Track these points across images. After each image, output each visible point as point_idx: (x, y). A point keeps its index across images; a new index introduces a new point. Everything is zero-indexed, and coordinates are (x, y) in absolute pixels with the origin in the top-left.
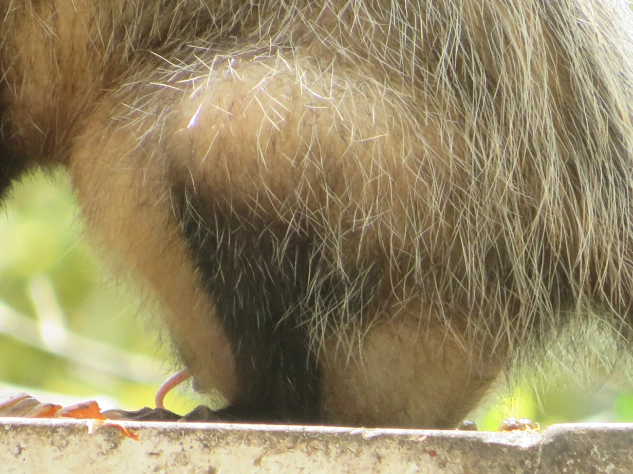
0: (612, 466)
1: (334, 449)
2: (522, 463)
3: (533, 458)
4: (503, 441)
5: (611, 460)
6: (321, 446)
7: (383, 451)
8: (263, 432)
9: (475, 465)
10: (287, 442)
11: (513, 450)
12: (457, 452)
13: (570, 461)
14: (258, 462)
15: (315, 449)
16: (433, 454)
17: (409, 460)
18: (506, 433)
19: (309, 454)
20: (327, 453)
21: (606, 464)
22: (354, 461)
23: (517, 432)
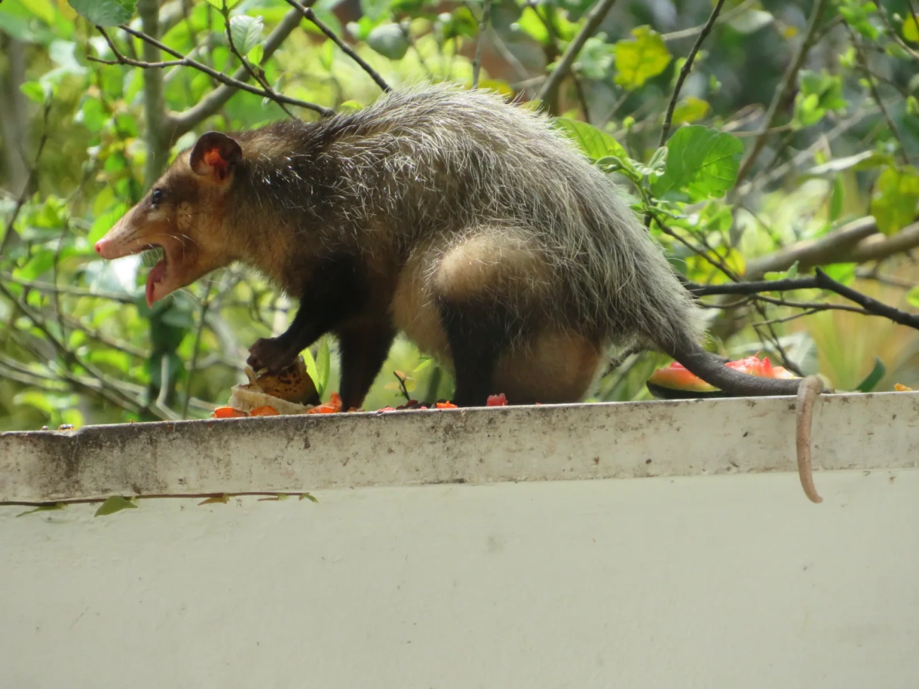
0: (109, 443)
2: (70, 443)
3: (75, 441)
4: (61, 434)
5: (108, 440)
7: (9, 441)
9: (49, 445)
11: (66, 438)
12: (42, 440)
13: (91, 442)
16: (31, 441)
17: (21, 444)
18: (62, 431)
21: (106, 442)
23: (67, 430)
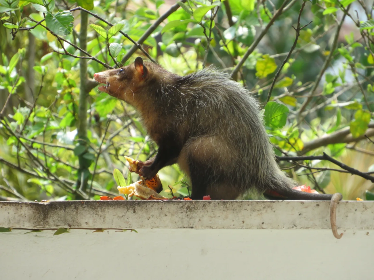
1: (14, 205)
2: (45, 207)
3: (47, 206)
4: (42, 204)
6: (12, 204)
7: (22, 205)
8: (2, 202)
9: (37, 208)
10: (6, 204)
11: (44, 205)
12: (35, 205)
13: (53, 207)
14: (2, 207)
15: (11, 205)
16: (30, 206)
17: (26, 207)
18: (42, 202)
19: (10, 206)
20: (13, 206)
21: (59, 207)
22: (17, 207)
23: (44, 202)
